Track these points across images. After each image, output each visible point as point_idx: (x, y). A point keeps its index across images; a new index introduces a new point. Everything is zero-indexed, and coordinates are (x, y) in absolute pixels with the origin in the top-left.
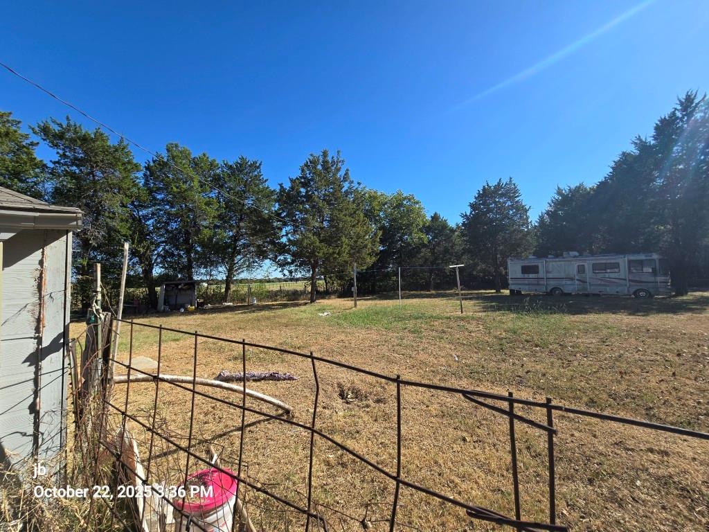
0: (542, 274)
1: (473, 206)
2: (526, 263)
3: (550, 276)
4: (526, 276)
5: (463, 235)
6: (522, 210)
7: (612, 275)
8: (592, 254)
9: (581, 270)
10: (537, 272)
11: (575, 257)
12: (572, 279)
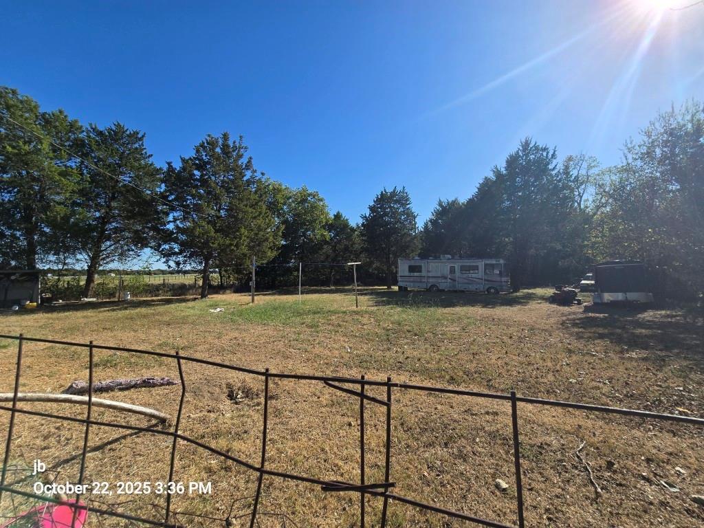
0: (424, 273)
1: (372, 209)
2: (412, 263)
3: (430, 275)
4: (412, 274)
5: (362, 235)
6: (411, 216)
7: (474, 275)
8: (461, 257)
9: (452, 270)
10: (420, 271)
11: (449, 259)
12: (446, 278)
